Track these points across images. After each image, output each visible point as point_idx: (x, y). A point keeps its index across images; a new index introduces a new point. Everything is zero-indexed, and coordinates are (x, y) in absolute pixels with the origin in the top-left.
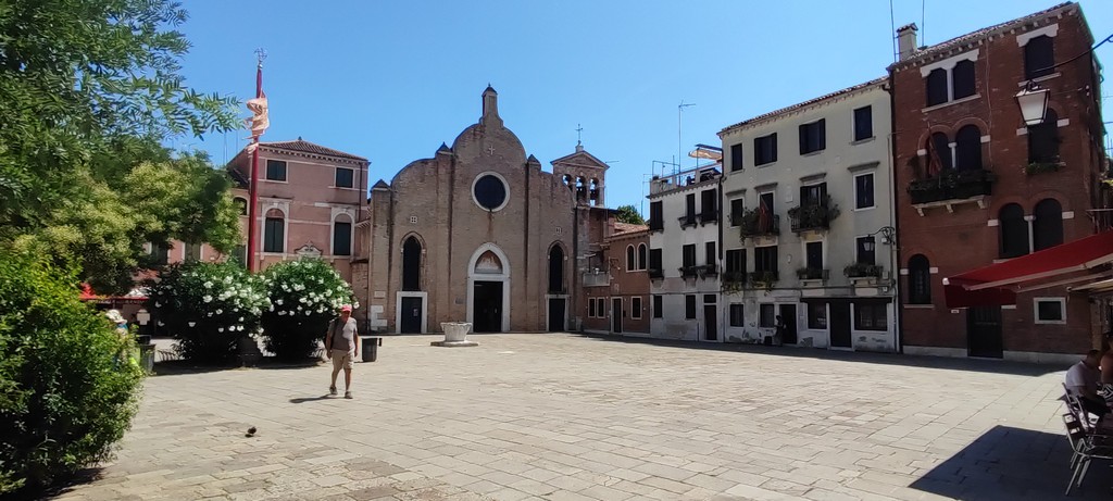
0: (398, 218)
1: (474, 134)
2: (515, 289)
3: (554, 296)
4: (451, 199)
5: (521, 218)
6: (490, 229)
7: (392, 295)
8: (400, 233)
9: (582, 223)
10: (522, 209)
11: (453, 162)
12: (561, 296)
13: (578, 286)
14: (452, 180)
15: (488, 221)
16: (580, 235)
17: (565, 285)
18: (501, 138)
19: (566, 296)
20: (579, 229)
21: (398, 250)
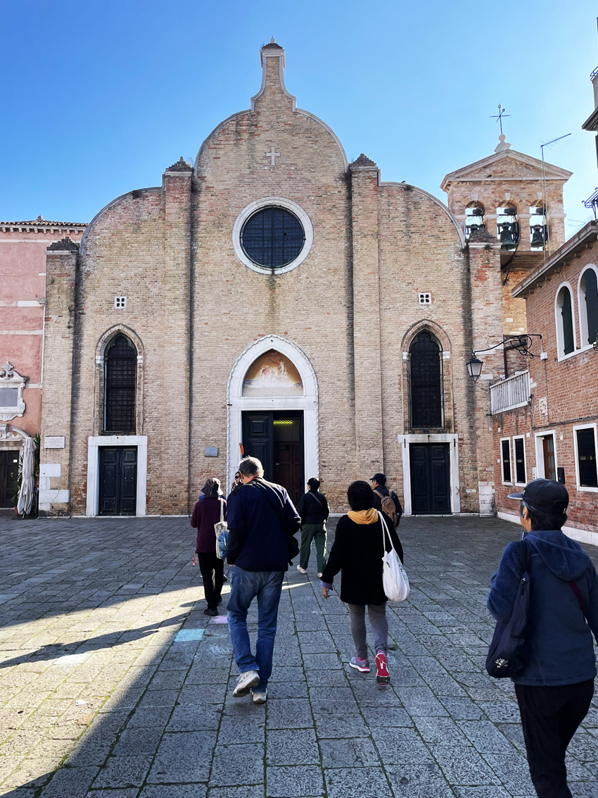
0: (90, 303)
1: (238, 133)
2: (329, 426)
3: (420, 438)
4: (192, 257)
5: (340, 280)
6: (273, 308)
7: (79, 443)
8: (96, 329)
9: (481, 278)
10: (341, 262)
11: (194, 190)
12: (438, 438)
13: (478, 415)
14: (192, 223)
15: (266, 293)
16: (477, 305)
17: (447, 413)
18: (293, 130)
19: (449, 438)
20: (476, 292)
21: (93, 358)
